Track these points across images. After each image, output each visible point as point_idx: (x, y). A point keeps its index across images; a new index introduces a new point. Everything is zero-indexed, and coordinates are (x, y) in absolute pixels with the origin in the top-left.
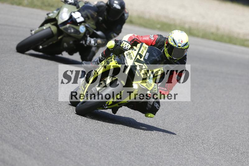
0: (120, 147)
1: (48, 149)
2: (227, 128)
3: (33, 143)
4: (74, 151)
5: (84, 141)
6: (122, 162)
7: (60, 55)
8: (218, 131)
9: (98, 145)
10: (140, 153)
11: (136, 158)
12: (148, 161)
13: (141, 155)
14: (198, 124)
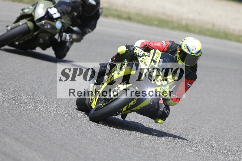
0: (119, 139)
1: (49, 142)
2: (223, 122)
3: (34, 136)
4: (74, 143)
5: (84, 134)
6: (121, 155)
7: (34, 51)
8: (214, 124)
9: (97, 138)
10: (138, 145)
11: (134, 151)
12: (146, 153)
13: (140, 148)
14: (194, 118)
